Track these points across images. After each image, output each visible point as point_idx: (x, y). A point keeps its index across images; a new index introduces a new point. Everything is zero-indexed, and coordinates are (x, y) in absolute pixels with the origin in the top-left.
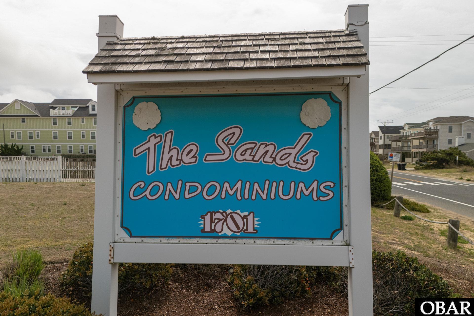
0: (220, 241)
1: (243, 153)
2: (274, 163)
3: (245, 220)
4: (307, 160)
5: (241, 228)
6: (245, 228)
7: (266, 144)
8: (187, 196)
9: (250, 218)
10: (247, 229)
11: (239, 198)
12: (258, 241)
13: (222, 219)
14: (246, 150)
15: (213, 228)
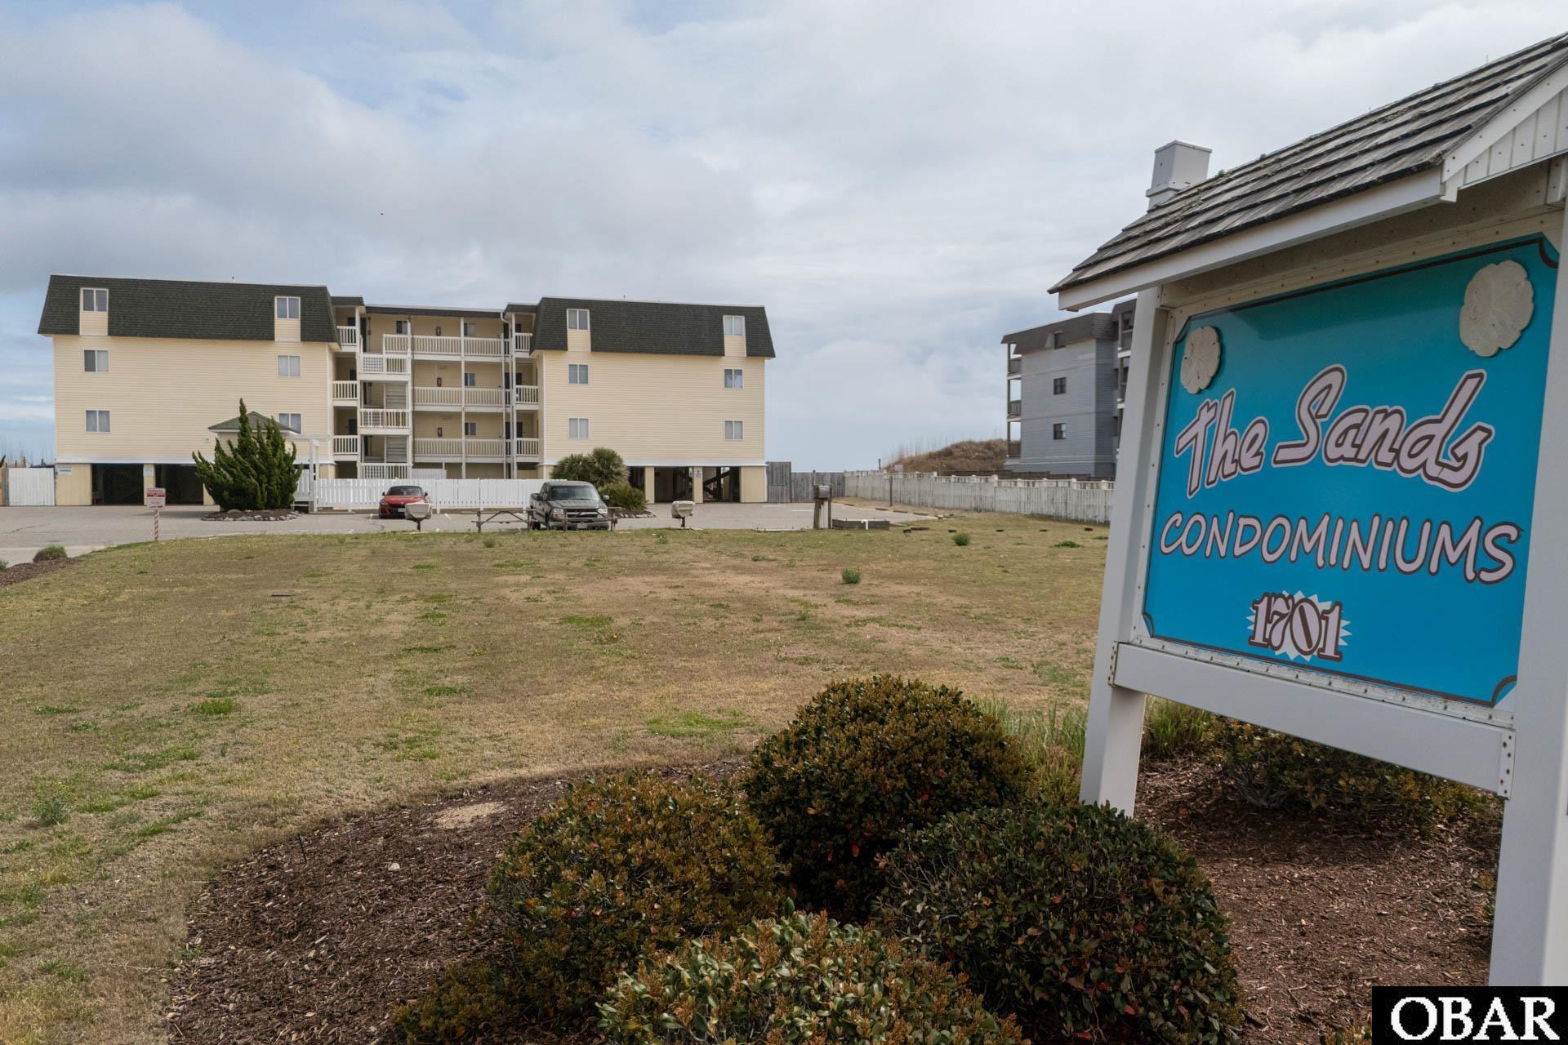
0: (1274, 669)
1: (1340, 442)
2: (1395, 465)
3: (1324, 622)
4: (1465, 456)
5: (1314, 643)
6: (1321, 646)
7: (1384, 411)
8: (1238, 551)
9: (1333, 617)
10: (1323, 650)
11: (1321, 562)
12: (1338, 683)
13: (1286, 615)
14: (1345, 432)
15: (1267, 637)
